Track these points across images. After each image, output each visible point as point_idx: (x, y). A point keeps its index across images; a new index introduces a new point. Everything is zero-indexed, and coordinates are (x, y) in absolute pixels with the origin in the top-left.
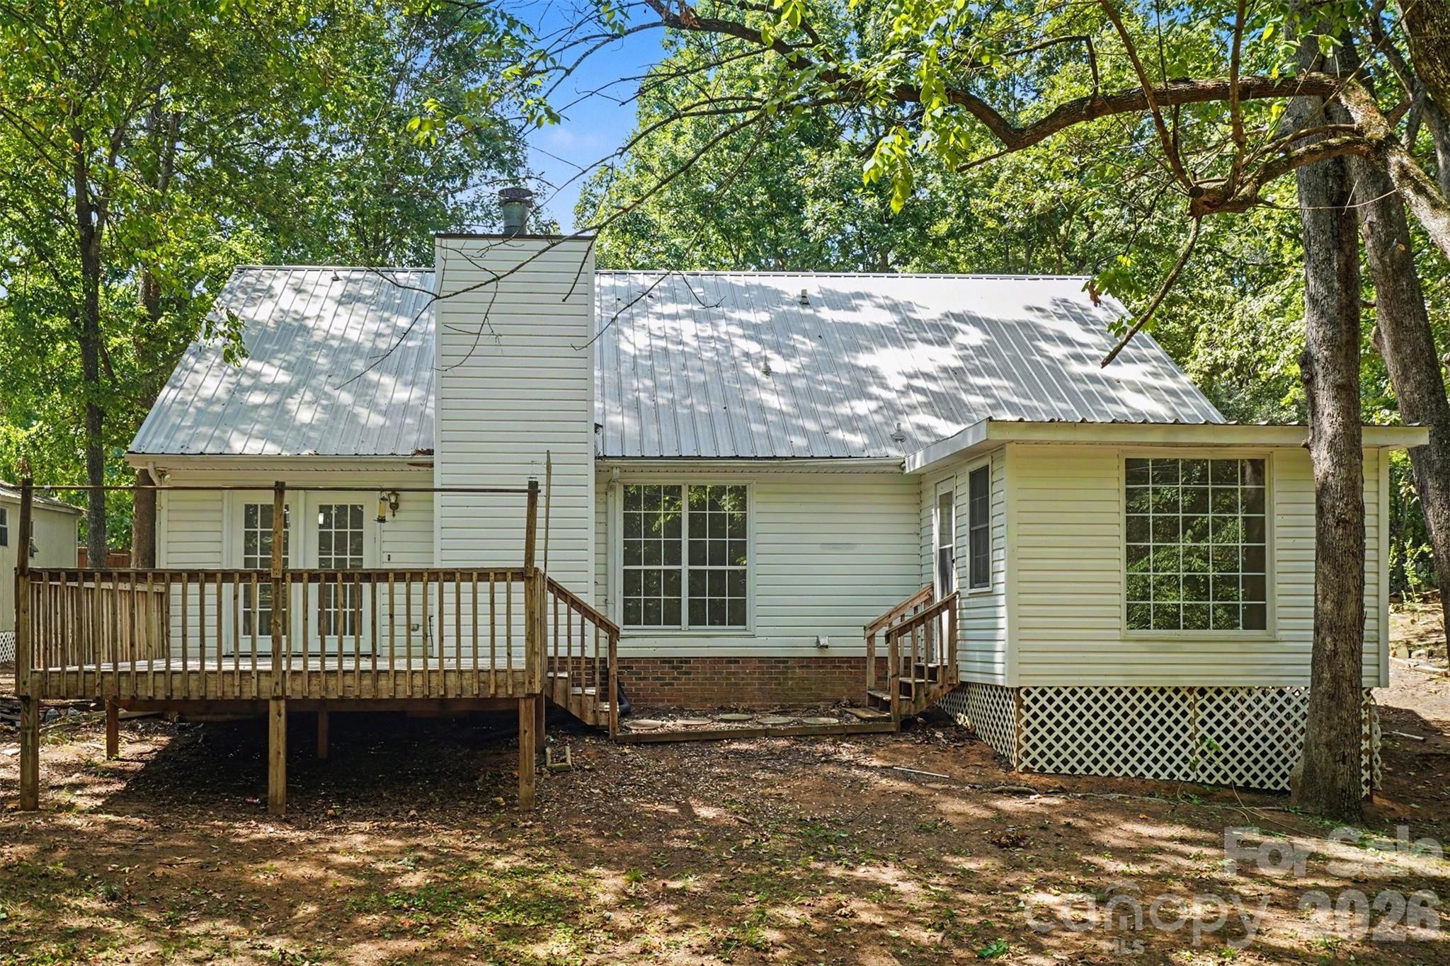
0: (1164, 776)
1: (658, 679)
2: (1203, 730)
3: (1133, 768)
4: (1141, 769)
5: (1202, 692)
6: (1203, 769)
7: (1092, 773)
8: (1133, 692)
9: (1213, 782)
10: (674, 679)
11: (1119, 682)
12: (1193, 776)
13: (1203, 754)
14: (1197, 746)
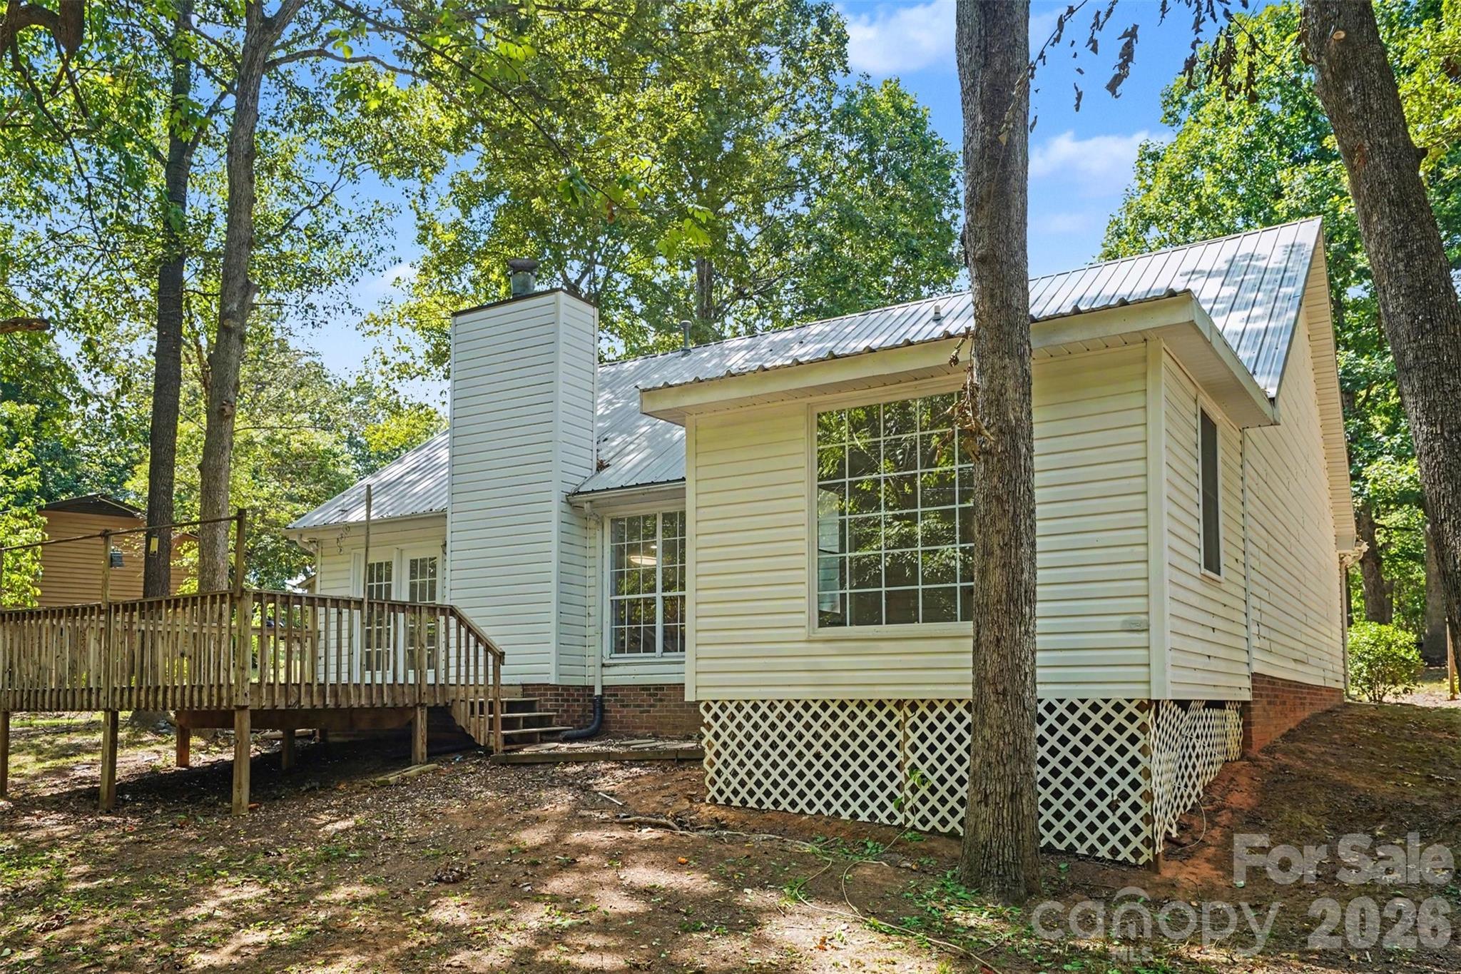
0: (864, 817)
1: (639, 706)
2: (914, 758)
3: (828, 805)
4: (837, 806)
5: (914, 707)
6: (914, 810)
7: (781, 808)
8: (825, 706)
9: (927, 829)
10: (651, 706)
11: (806, 694)
12: (900, 819)
13: (914, 789)
14: (907, 779)
